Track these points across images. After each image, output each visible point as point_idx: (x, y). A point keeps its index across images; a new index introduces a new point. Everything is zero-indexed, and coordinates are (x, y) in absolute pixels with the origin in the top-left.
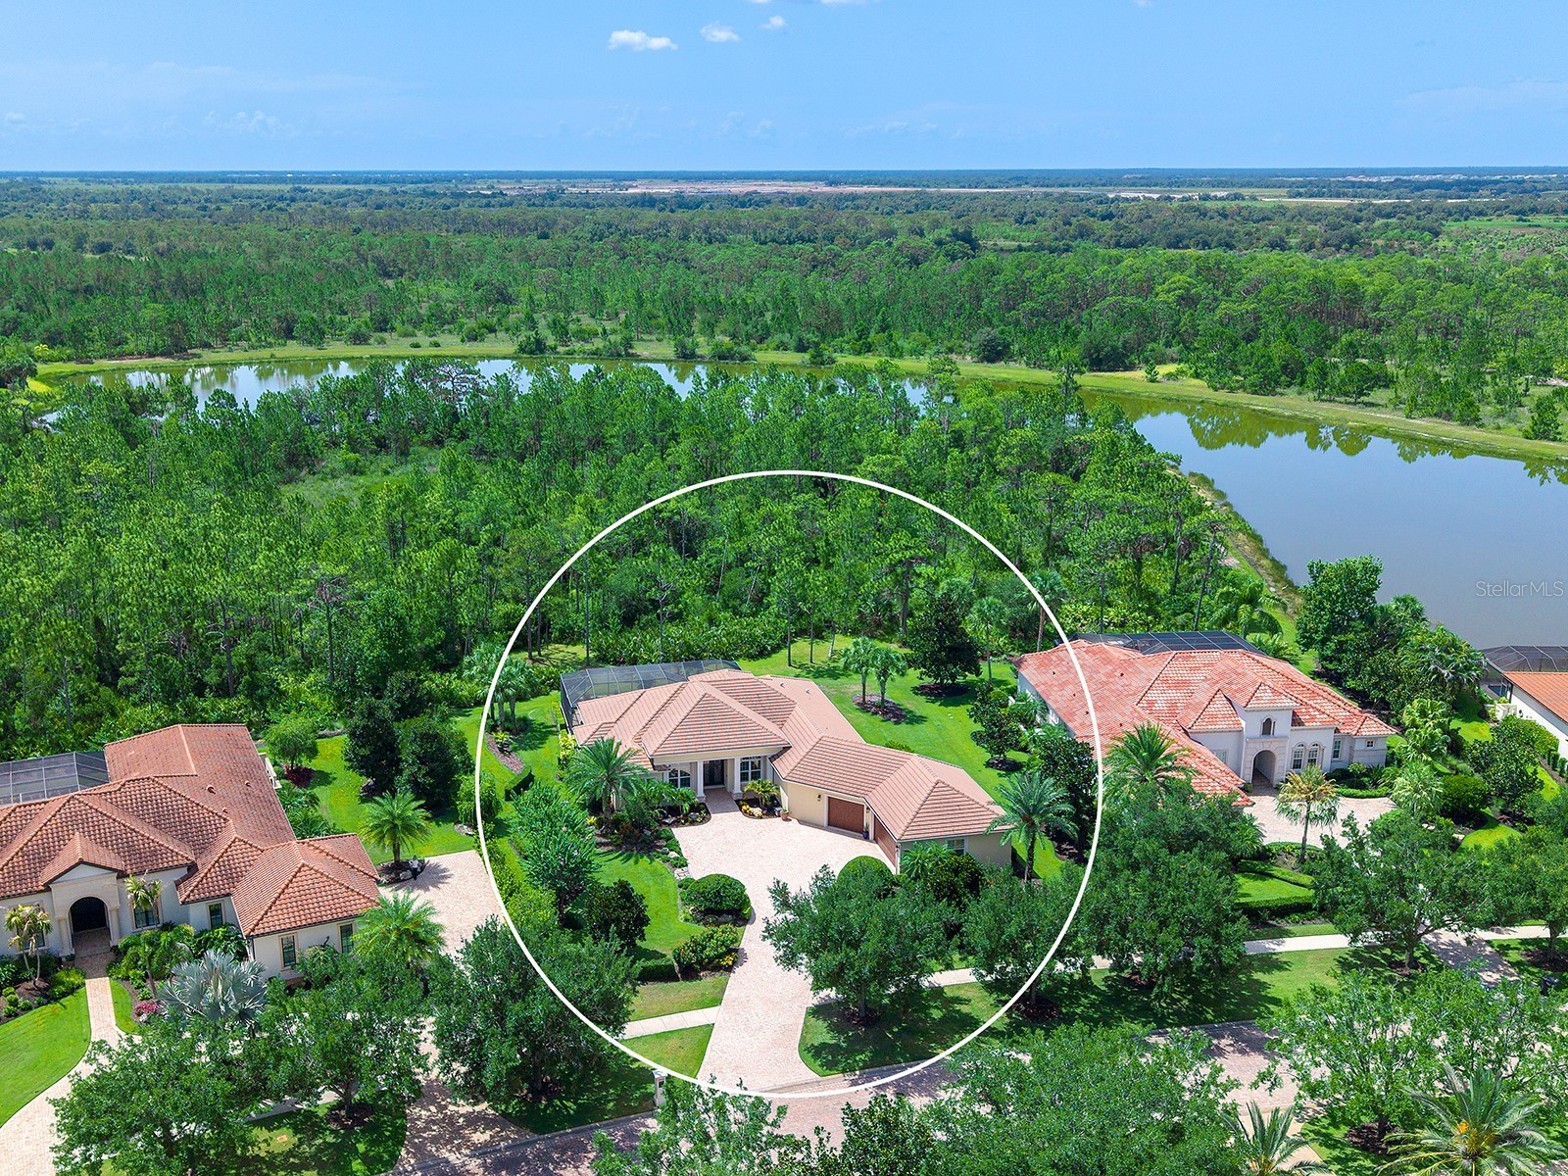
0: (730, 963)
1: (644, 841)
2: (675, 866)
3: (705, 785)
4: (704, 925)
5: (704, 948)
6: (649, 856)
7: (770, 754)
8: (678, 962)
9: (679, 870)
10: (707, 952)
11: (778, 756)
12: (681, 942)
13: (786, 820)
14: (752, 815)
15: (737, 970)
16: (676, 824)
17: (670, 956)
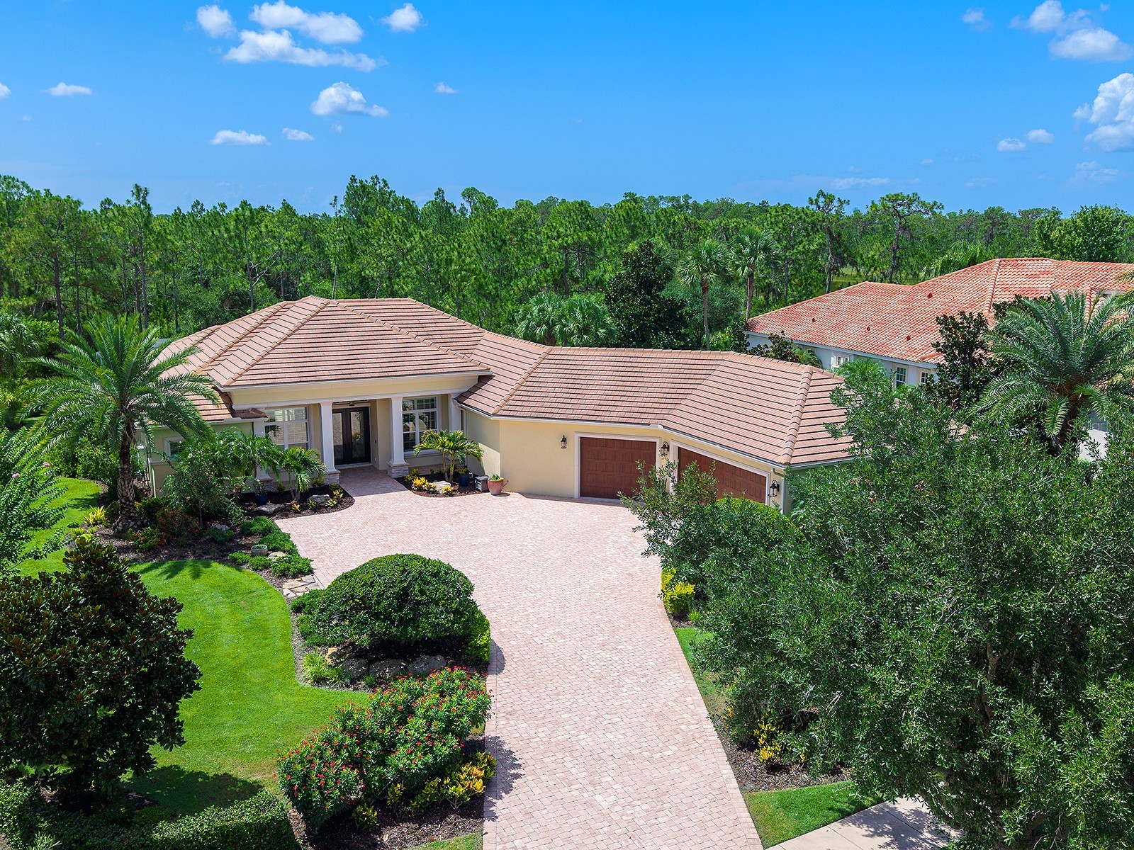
0: (479, 785)
1: (213, 540)
2: (284, 575)
3: (337, 462)
4: (372, 687)
5: (389, 747)
6: (223, 561)
7: (453, 390)
8: (304, 806)
9: (291, 583)
10: (400, 758)
11: (471, 392)
12: (308, 737)
13: (499, 494)
14: (434, 493)
15: (502, 805)
16: (285, 513)
17: (274, 788)
